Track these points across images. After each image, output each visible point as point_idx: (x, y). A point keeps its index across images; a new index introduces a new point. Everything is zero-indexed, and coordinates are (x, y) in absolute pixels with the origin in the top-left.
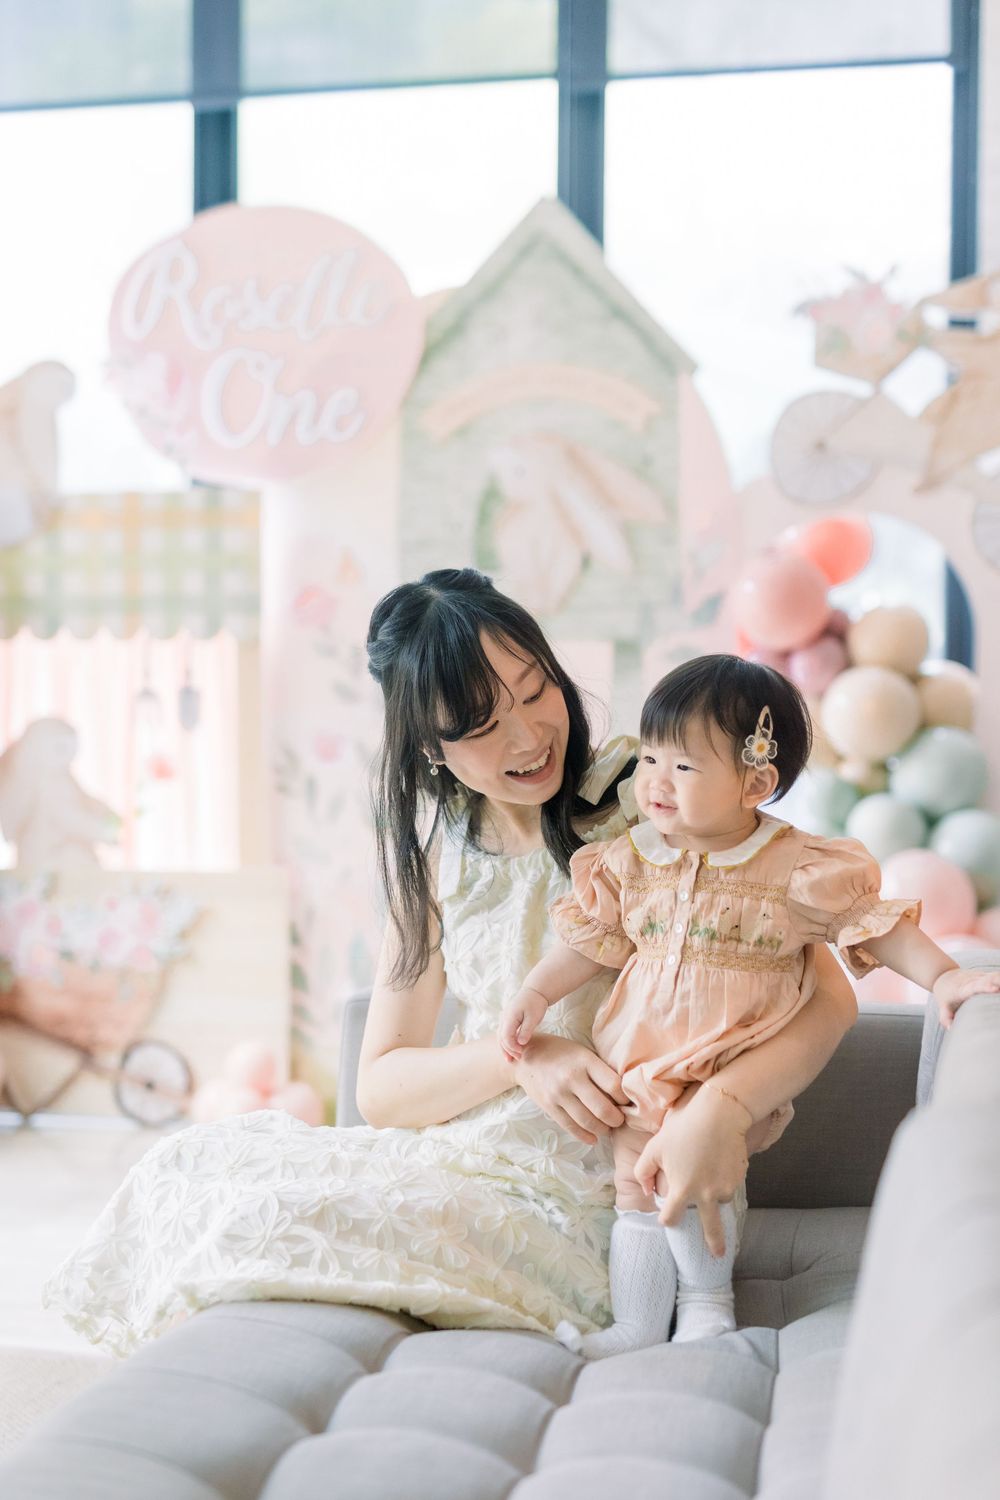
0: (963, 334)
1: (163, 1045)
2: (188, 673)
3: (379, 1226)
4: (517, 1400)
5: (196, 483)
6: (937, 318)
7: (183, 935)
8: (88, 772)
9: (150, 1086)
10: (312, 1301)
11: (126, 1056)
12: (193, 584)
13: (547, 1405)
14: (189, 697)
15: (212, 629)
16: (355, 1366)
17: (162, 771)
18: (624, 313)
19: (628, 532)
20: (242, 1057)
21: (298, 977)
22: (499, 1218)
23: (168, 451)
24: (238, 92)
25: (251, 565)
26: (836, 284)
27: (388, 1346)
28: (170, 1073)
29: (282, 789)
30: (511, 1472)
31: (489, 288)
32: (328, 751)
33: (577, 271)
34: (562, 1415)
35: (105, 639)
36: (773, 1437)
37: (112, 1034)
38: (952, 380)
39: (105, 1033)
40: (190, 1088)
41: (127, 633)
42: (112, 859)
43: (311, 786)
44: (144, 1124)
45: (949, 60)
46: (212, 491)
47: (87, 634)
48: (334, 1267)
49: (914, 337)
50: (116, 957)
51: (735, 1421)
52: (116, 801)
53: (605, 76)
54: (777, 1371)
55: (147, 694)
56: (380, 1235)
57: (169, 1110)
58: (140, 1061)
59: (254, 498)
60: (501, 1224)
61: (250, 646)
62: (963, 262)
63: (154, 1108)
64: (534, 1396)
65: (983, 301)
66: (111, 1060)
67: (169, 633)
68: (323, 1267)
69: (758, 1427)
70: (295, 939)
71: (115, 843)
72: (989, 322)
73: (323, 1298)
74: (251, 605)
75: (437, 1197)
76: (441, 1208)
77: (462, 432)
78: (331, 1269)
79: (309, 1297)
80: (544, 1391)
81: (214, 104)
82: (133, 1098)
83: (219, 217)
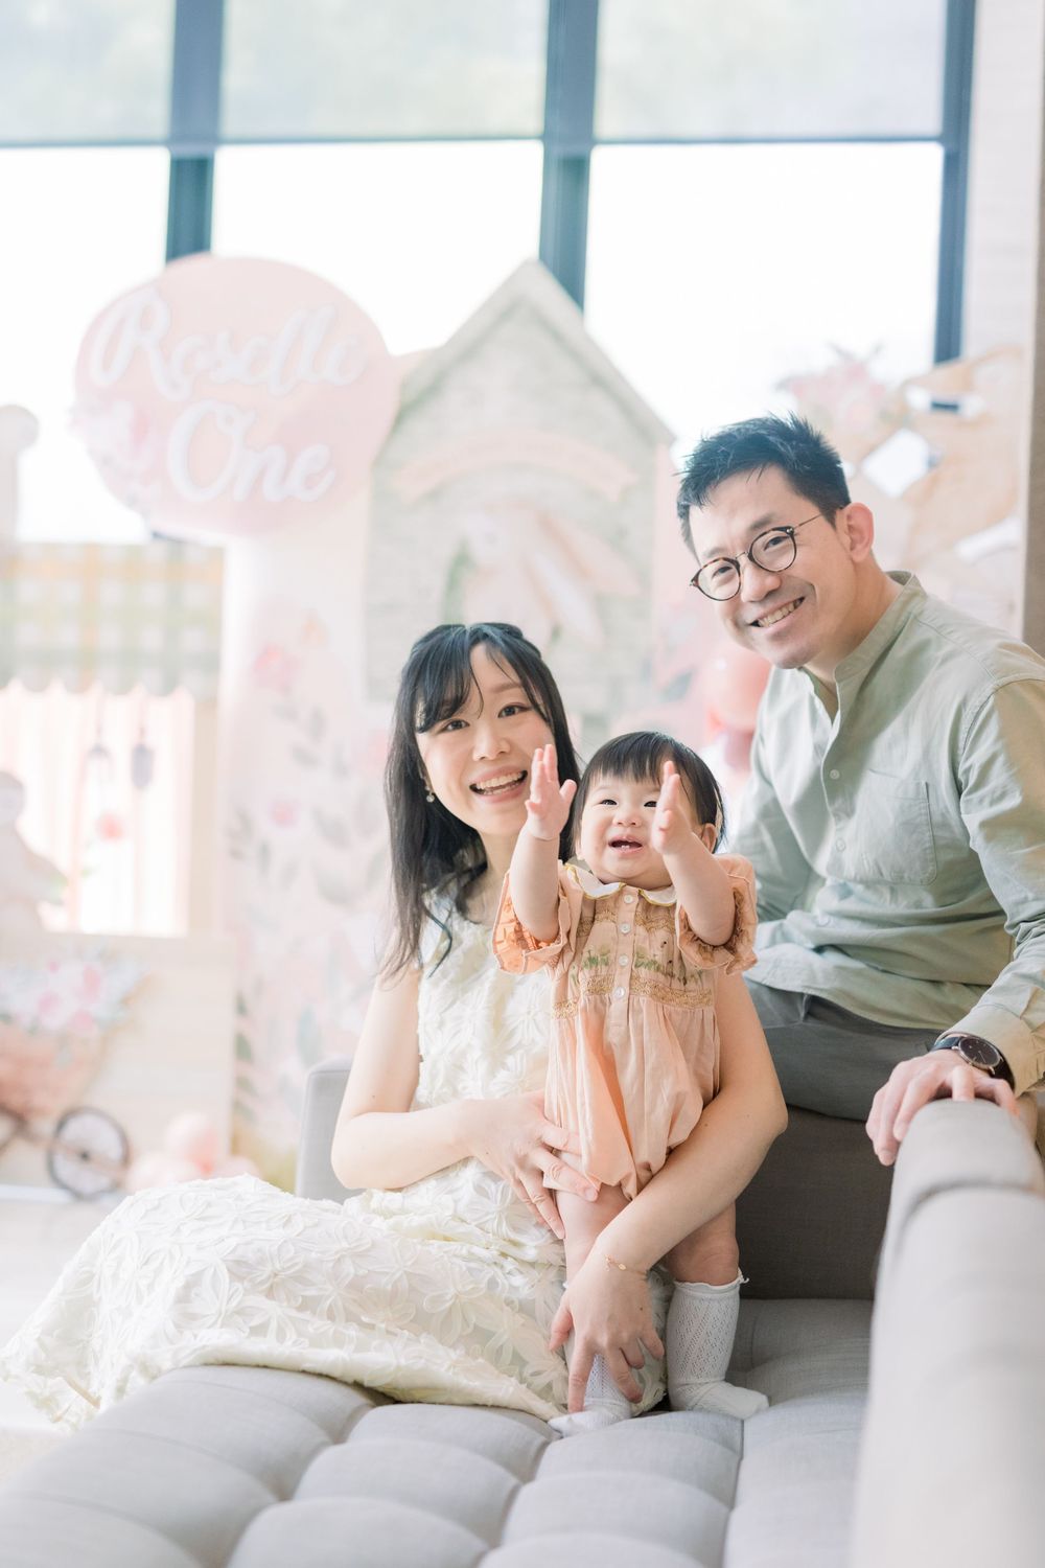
0: (945, 417)
1: (100, 1114)
2: (142, 732)
3: (328, 1302)
4: (482, 1476)
5: (156, 535)
6: (920, 399)
7: (125, 1001)
8: (34, 829)
9: (85, 1156)
10: (265, 1367)
11: (61, 1125)
12: (152, 639)
13: (513, 1481)
14: (142, 758)
15: (169, 686)
16: (321, 1437)
17: (111, 829)
18: (602, 380)
19: (601, 604)
20: (185, 1127)
21: (243, 1049)
22: (448, 1297)
23: (132, 502)
24: (217, 140)
25: (211, 621)
26: (820, 360)
27: (352, 1419)
28: (106, 1143)
29: (235, 854)
30: (478, 1544)
31: (468, 349)
32: (284, 816)
33: (558, 337)
34: (527, 1492)
35: (57, 692)
36: (738, 1518)
37: (47, 1104)
38: (932, 464)
39: (40, 1099)
40: (126, 1160)
41: (80, 687)
42: (55, 919)
43: (265, 852)
44: (78, 1196)
45: (940, 139)
46: (177, 544)
47: (39, 687)
48: (291, 1335)
49: (896, 419)
50: (55, 1021)
51: (703, 1501)
52: (63, 862)
53: (591, 141)
54: (741, 1458)
55: (99, 751)
56: (330, 1309)
57: (104, 1181)
58: (75, 1130)
59: (217, 555)
60: (451, 1302)
61: (207, 705)
62: (947, 345)
63: (88, 1180)
64: (499, 1471)
65: (968, 385)
66: (44, 1126)
67: (124, 688)
68: (281, 1336)
69: (724, 1509)
70: (241, 1009)
71: (59, 903)
72: (972, 405)
73: (275, 1364)
74: (210, 663)
75: (387, 1273)
76: (389, 1287)
77: (434, 495)
78: (288, 1336)
79: (261, 1363)
80: (508, 1466)
81: (191, 150)
82: (67, 1168)
83: (192, 265)
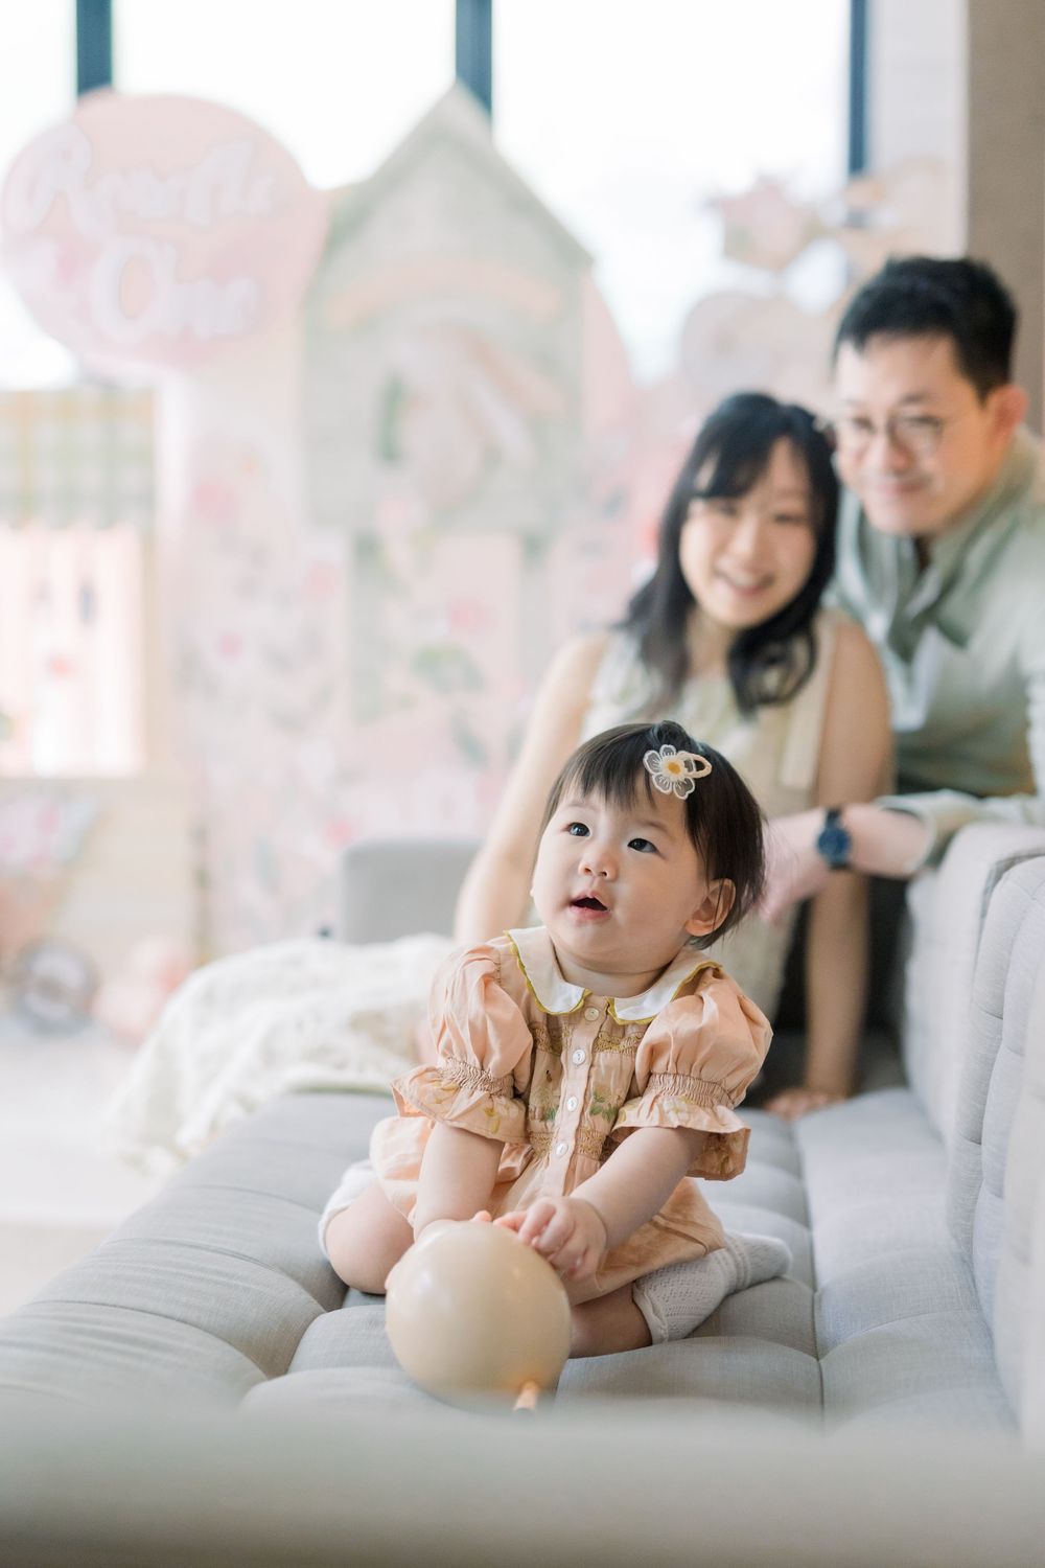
6: (836, 214)
9: (52, 989)
12: (91, 478)
15: (111, 519)
17: (59, 667)
21: (202, 879)
25: (146, 457)
28: (69, 973)
31: (393, 177)
32: (230, 646)
40: (92, 989)
43: (213, 683)
44: (45, 1026)
46: (107, 388)
58: (42, 964)
59: (147, 395)
62: (858, 158)
65: (878, 196)
70: (200, 838)
72: (884, 220)
74: (148, 500)
